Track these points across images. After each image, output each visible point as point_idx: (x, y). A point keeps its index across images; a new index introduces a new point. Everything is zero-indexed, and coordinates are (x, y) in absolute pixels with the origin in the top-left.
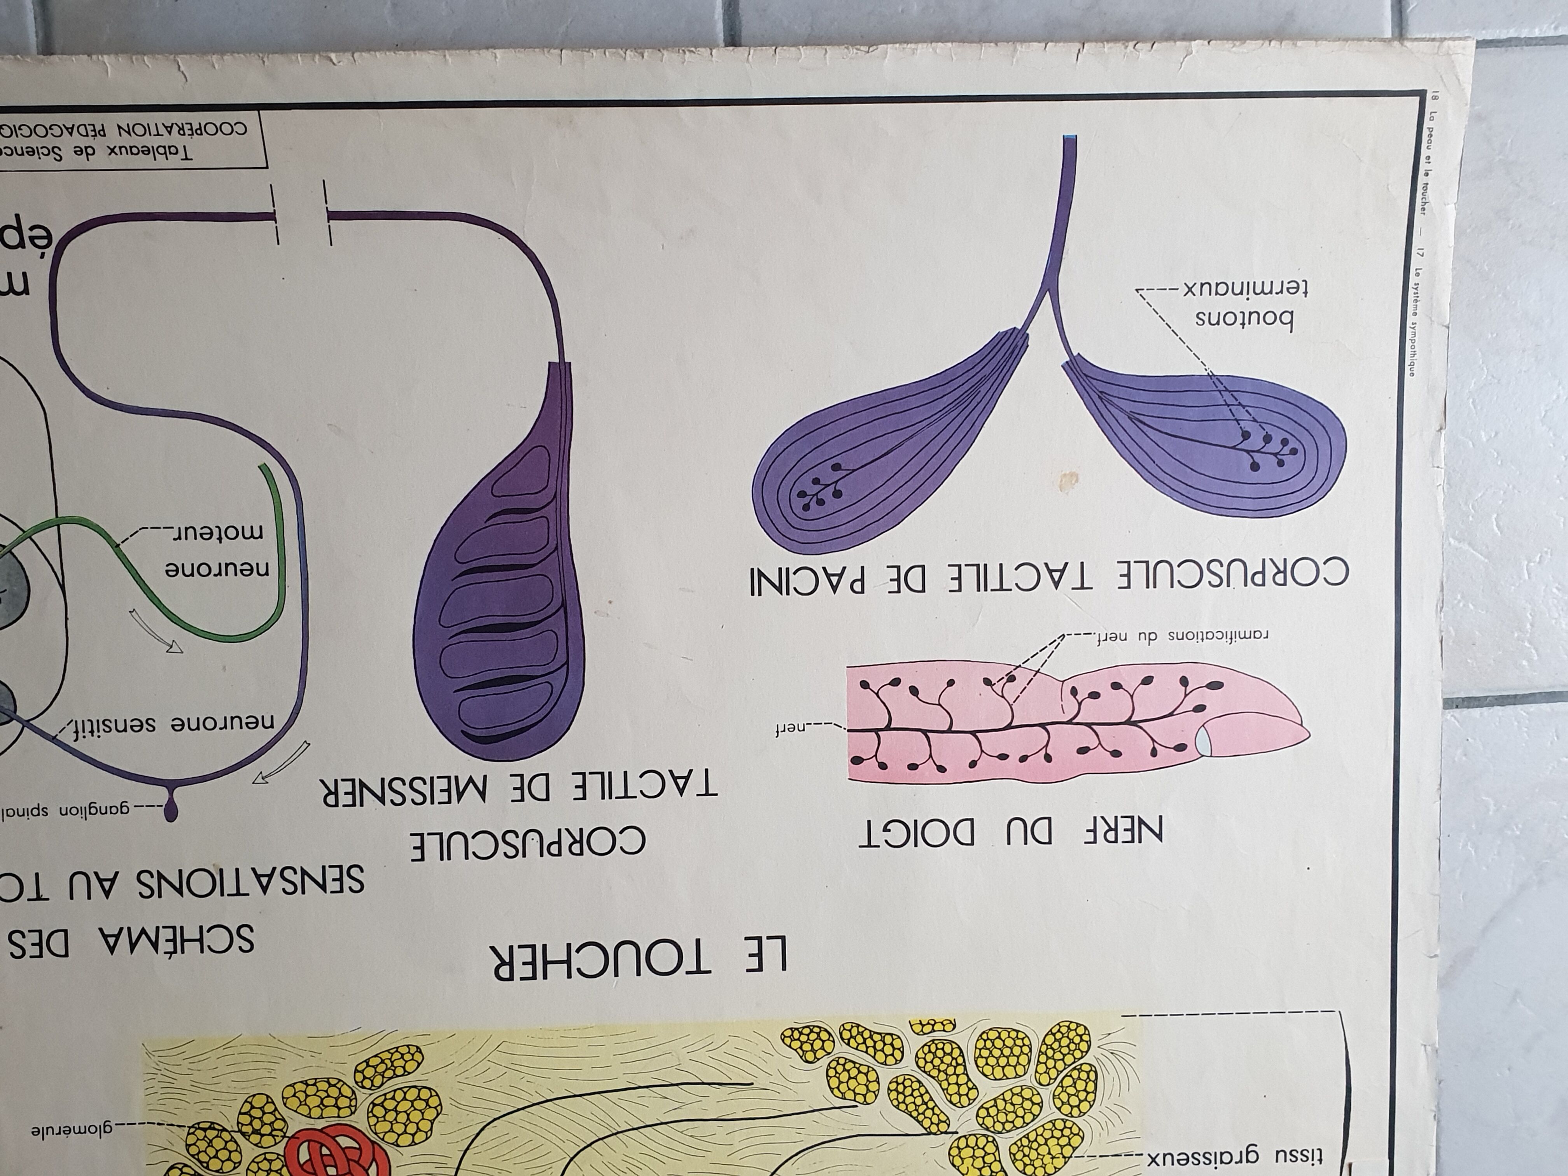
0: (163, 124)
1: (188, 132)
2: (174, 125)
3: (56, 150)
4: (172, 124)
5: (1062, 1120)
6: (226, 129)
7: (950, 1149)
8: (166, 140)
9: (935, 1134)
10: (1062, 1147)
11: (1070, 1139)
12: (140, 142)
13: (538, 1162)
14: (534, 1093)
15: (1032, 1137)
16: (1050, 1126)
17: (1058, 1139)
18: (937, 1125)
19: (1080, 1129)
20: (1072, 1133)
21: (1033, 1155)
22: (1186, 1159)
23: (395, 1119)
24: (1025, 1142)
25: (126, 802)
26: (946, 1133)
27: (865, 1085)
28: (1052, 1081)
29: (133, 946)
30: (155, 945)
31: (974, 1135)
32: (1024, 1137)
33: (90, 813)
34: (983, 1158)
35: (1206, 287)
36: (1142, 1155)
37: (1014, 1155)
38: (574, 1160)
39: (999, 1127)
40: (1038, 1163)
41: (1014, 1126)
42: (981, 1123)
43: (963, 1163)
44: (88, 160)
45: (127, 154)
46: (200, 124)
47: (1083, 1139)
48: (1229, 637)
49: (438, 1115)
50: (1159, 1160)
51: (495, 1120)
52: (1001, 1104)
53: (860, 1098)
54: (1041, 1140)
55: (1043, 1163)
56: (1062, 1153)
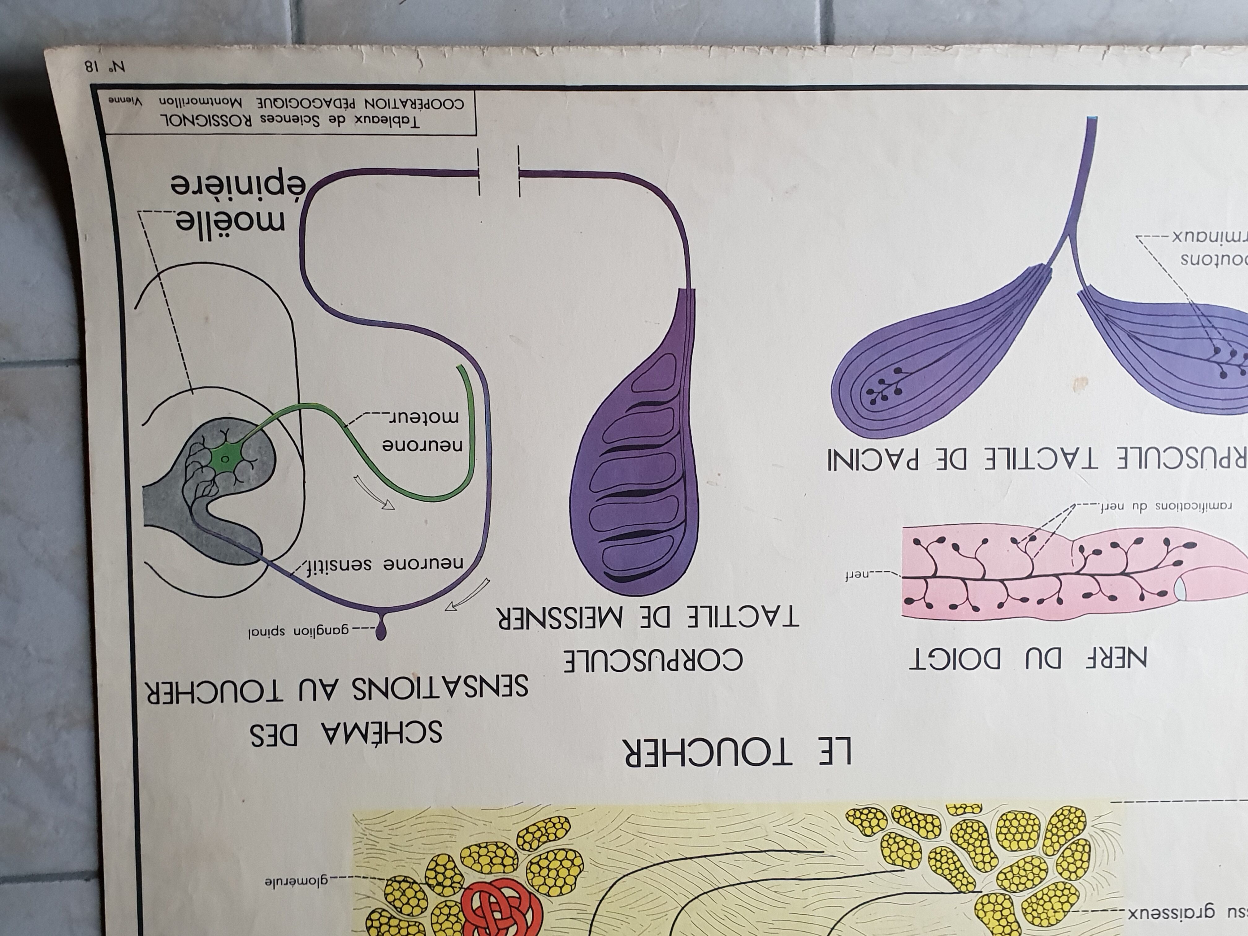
0: (400, 100)
1: (418, 106)
2: (409, 101)
3: (315, 118)
4: (407, 100)
5: (1063, 882)
6: (448, 104)
7: (976, 904)
8: (401, 112)
9: (964, 893)
10: (1062, 903)
11: (1069, 898)
12: (380, 113)
13: (656, 910)
14: (654, 855)
15: (1039, 895)
16: (1053, 887)
17: (1060, 897)
18: (966, 886)
19: (1076, 890)
20: (1070, 893)
21: (1040, 910)
22: (1157, 914)
23: (548, 875)
24: (1034, 899)
25: (346, 625)
26: (973, 892)
27: (911, 854)
28: (1056, 852)
29: (347, 737)
30: (365, 737)
31: (995, 894)
32: (1033, 895)
33: (318, 634)
34: (1001, 911)
35: (1190, 235)
36: (1124, 910)
37: (1025, 909)
38: (685, 909)
39: (1014, 888)
40: (1043, 916)
41: (1026, 887)
42: (1000, 884)
43: (985, 916)
44: (339, 126)
45: (370, 122)
46: (428, 100)
47: (1078, 897)
48: (1202, 507)
49: (581, 872)
50: (1138, 914)
51: (624, 876)
52: (1016, 870)
53: (906, 865)
54: (1046, 898)
55: (1047, 916)
56: (1062, 909)
